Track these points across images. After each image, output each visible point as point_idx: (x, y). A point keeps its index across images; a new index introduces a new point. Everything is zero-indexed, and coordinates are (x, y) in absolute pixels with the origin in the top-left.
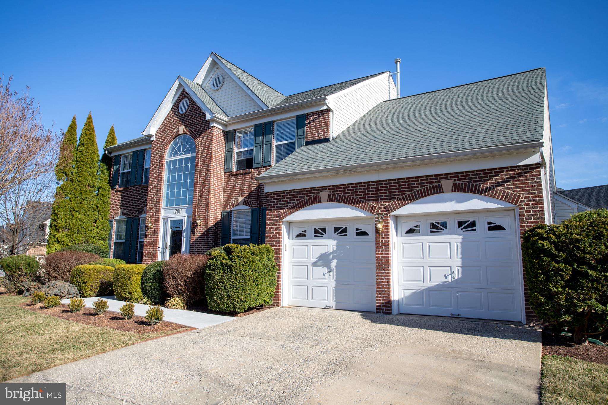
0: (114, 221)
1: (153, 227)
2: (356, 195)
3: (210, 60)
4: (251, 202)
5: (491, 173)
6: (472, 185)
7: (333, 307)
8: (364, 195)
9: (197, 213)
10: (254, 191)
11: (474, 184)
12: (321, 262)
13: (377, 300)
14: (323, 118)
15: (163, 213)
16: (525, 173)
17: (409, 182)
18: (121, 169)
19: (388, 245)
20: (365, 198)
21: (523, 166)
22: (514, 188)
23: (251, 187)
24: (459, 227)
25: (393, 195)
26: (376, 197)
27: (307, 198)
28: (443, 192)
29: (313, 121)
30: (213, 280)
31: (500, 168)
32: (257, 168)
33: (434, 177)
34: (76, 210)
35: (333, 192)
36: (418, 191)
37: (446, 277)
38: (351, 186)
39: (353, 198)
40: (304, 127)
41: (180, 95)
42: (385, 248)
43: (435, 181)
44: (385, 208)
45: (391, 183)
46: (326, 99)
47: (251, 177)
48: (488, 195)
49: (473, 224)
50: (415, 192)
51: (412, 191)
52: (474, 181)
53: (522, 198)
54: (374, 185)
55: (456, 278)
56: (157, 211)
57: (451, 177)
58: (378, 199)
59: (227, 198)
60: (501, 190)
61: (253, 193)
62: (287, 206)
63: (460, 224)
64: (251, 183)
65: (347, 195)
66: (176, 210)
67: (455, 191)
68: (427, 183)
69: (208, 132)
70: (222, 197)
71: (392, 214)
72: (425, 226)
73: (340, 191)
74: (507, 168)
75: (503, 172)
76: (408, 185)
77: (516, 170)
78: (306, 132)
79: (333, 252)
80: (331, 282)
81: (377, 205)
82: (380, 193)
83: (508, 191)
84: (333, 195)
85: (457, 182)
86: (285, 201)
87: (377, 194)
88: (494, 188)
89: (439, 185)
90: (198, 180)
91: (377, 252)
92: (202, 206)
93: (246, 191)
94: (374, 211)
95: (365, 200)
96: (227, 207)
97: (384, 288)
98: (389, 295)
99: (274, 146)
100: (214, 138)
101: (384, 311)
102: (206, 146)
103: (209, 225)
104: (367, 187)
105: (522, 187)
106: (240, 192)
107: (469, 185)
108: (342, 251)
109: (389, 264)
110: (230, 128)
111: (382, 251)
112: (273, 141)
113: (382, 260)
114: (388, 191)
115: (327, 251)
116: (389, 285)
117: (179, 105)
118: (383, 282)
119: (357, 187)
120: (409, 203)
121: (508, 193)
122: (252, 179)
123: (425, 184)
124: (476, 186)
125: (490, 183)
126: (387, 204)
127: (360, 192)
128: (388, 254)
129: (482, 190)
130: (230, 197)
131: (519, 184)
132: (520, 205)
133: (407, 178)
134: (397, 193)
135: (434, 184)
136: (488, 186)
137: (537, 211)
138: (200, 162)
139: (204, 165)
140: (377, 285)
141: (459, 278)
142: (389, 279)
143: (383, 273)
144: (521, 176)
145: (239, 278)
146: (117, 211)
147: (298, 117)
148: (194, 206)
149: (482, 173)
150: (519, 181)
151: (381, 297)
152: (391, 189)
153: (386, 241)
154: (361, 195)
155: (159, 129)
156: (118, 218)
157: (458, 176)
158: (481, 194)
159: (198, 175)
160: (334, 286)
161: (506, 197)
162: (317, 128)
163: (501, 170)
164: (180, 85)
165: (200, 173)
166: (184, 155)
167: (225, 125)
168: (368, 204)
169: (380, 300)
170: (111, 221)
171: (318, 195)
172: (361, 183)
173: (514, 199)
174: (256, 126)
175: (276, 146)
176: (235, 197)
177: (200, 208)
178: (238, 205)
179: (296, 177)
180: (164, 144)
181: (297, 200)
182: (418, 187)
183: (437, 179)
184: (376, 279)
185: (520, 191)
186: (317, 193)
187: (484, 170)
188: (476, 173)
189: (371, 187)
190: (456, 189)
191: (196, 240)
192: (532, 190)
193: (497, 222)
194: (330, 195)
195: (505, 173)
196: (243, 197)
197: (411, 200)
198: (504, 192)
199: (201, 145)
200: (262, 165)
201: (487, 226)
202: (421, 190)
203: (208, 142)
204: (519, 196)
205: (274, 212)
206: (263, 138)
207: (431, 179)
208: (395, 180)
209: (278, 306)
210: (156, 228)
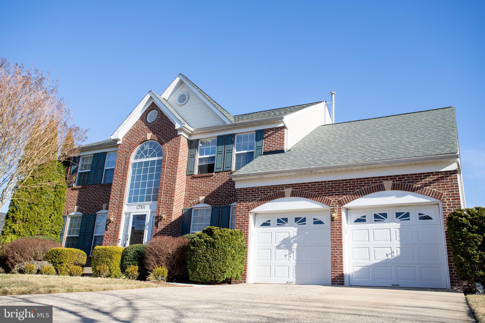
0: (68, 217)
1: (115, 221)
2: (315, 192)
3: (178, 79)
4: (211, 201)
5: (421, 176)
6: (407, 185)
7: (293, 282)
8: (321, 191)
9: (161, 208)
10: (214, 191)
11: (409, 184)
12: (283, 245)
13: (332, 274)
14: (279, 134)
15: (126, 209)
16: (446, 177)
17: (358, 182)
18: (79, 169)
19: (341, 230)
20: (322, 193)
21: (445, 172)
22: (438, 187)
23: (212, 188)
24: (396, 218)
25: (345, 192)
26: (331, 193)
27: (273, 193)
28: (385, 190)
29: (270, 135)
30: (197, 255)
31: (427, 173)
32: (218, 172)
33: (377, 179)
34: (35, 203)
35: (295, 189)
36: (365, 189)
37: (387, 255)
38: (310, 184)
39: (312, 194)
40: (262, 140)
41: (149, 107)
42: (339, 232)
43: (378, 181)
44: (338, 201)
45: (343, 183)
46: (283, 118)
47: (212, 180)
48: (419, 193)
49: (407, 215)
50: (362, 190)
51: (360, 188)
52: (408, 182)
53: (444, 195)
54: (329, 184)
55: (395, 256)
56: (120, 206)
57: (390, 179)
58: (333, 195)
59: (188, 198)
60: (429, 189)
61: (213, 193)
62: (256, 200)
63: (398, 215)
64: (212, 185)
65: (307, 191)
66: (139, 206)
67: (394, 189)
68: (372, 183)
69: (175, 140)
70: (184, 196)
71: (344, 206)
72: (370, 217)
73: (301, 188)
74: (432, 173)
75: (430, 176)
76: (357, 184)
77: (439, 174)
78: (264, 144)
79: (294, 237)
80: (293, 262)
81: (332, 199)
82: (335, 190)
83: (434, 189)
84: (295, 191)
85: (396, 183)
86: (254, 195)
87: (333, 190)
88: (423, 188)
89: (382, 185)
90: (164, 180)
91: (332, 236)
92: (167, 202)
93: (207, 192)
94: (330, 204)
95: (323, 195)
96: (188, 205)
97: (338, 264)
98: (342, 269)
99: (234, 155)
100: (181, 144)
101: (338, 283)
102: (173, 151)
103: (173, 219)
104: (324, 185)
105: (444, 187)
106: (201, 192)
107: (405, 185)
108: (302, 236)
109: (342, 245)
110: (194, 138)
111: (336, 235)
112: (233, 150)
113: (336, 242)
114: (341, 189)
115: (288, 237)
116: (342, 262)
117: (147, 115)
118: (337, 259)
119: (316, 185)
120: (358, 198)
121: (434, 191)
122: (213, 181)
123: (371, 184)
124: (410, 185)
125: (420, 184)
126: (340, 199)
127: (318, 189)
128: (341, 237)
129: (415, 188)
130: (191, 196)
131: (442, 185)
132: (443, 200)
133: (357, 179)
134: (348, 190)
135: (378, 184)
136: (419, 186)
137: (455, 204)
138: (167, 164)
139: (171, 167)
140: (332, 262)
141: (398, 256)
142: (342, 257)
143: (337, 252)
144: (443, 179)
145: (221, 252)
146: (72, 207)
147: (257, 132)
148: (159, 203)
149: (414, 176)
150: (442, 182)
151: (335, 271)
152: (343, 187)
153: (340, 227)
154: (319, 191)
155: (126, 134)
156: (73, 214)
157: (396, 178)
158: (414, 191)
159: (164, 176)
160: (295, 265)
161: (433, 194)
162: (274, 141)
163: (428, 174)
164: (151, 98)
165: (166, 174)
166: (150, 158)
167: (190, 135)
168: (325, 198)
169: (334, 274)
170: (64, 217)
171: (282, 191)
172: (319, 182)
173: (438, 195)
174: (219, 137)
175: (236, 154)
176: (196, 196)
177: (164, 204)
178: (199, 203)
180: (130, 148)
181: (264, 195)
182: (365, 186)
183: (380, 180)
184: (332, 257)
185: (443, 190)
186: (282, 189)
187: (416, 174)
188: (409, 176)
189: (327, 185)
190: (394, 187)
191: (159, 232)
192: (451, 189)
193: (426, 214)
194: (293, 191)
195: (431, 177)
196: (204, 197)
197: (359, 195)
198: (431, 190)
199: (168, 150)
200: (223, 170)
201: (418, 216)
202: (367, 188)
203: (175, 147)
204: (442, 194)
205: (243, 205)
206: (225, 147)
207: (375, 180)
208: (347, 180)
209: (245, 282)
210: (117, 222)
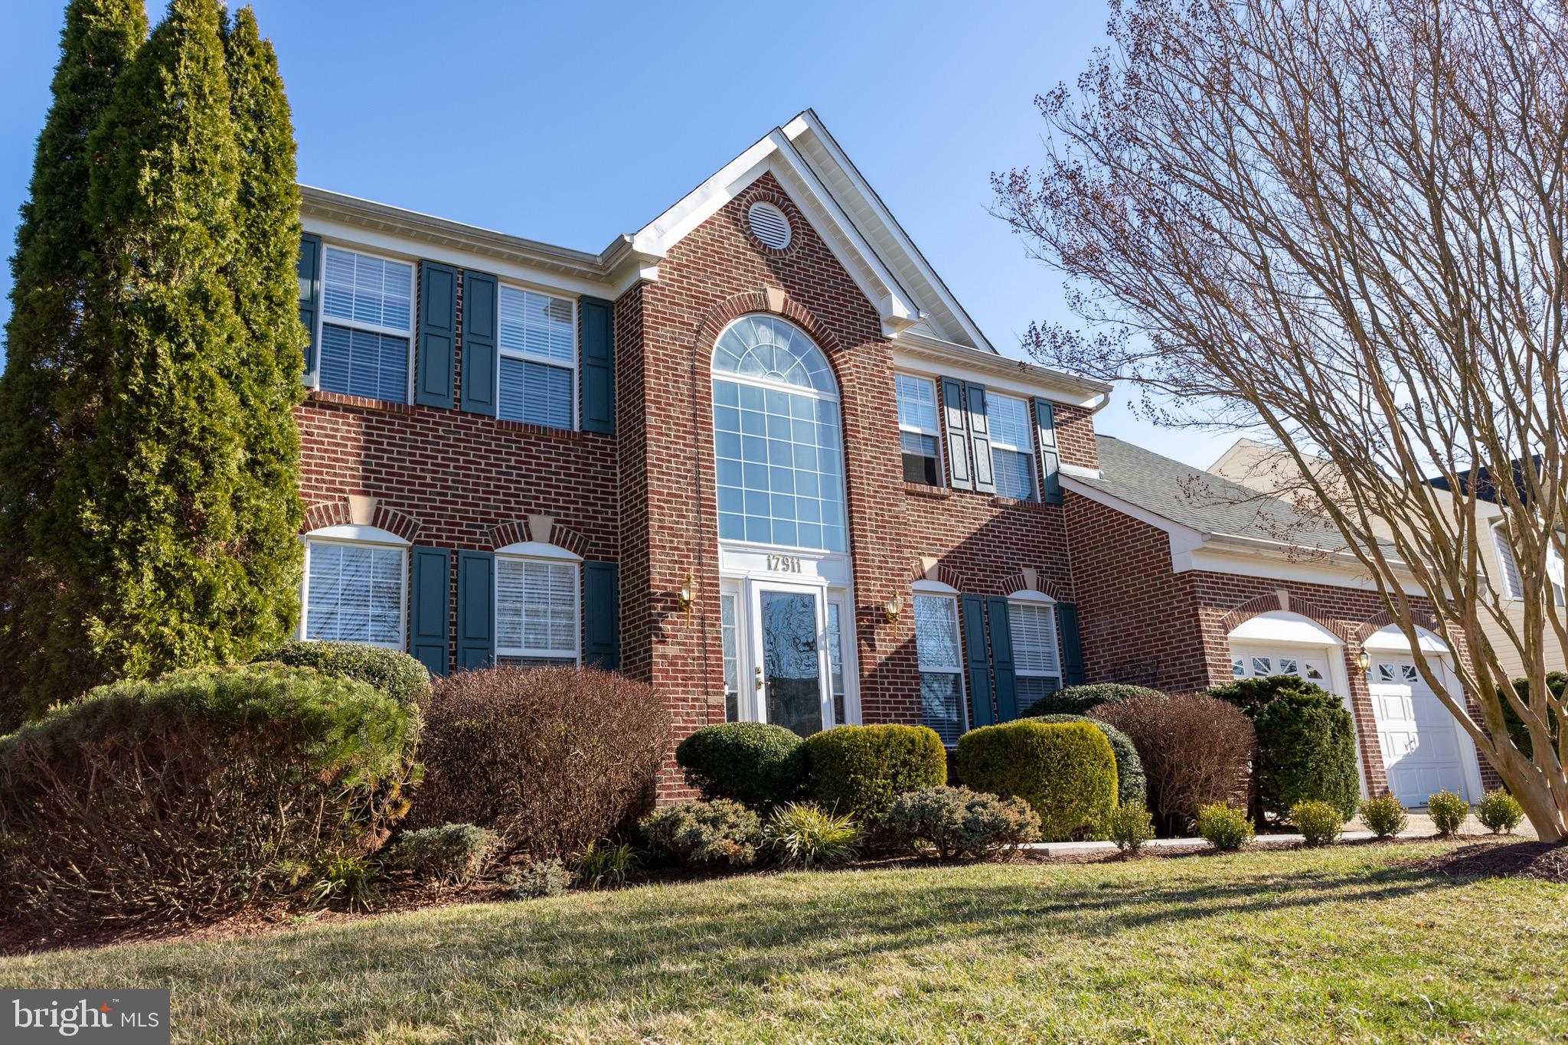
2: (1321, 606)
4: (957, 576)
10: (960, 547)
11: (1425, 615)
13: (1370, 788)
17: (1371, 597)
18: (321, 303)
20: (1332, 612)
24: (1404, 674)
25: (1360, 615)
27: (1261, 597)
29: (1065, 422)
32: (960, 490)
35: (1292, 593)
38: (1312, 588)
39: (1317, 610)
40: (1052, 429)
42: (1368, 700)
44: (1355, 634)
45: (1355, 595)
47: (949, 510)
50: (1380, 616)
51: (1376, 612)
52: (1424, 612)
54: (1336, 593)
58: (1346, 619)
61: (959, 552)
62: (1233, 606)
64: (951, 526)
65: (1310, 603)
66: (778, 558)
69: (878, 350)
71: (1365, 645)
73: (1299, 594)
76: (1371, 602)
81: (1346, 627)
82: (1347, 609)
84: (1293, 599)
87: (1343, 609)
93: (941, 545)
94: (1346, 637)
95: (1332, 616)
102: (875, 386)
104: (1331, 594)
106: (923, 543)
107: (1422, 615)
109: (1374, 725)
111: (1364, 704)
113: (1366, 721)
114: (1354, 608)
116: (1382, 762)
117: (748, 209)
118: (1374, 757)
119: (1319, 591)
120: (1377, 630)
122: (951, 516)
124: (1427, 618)
126: (1357, 628)
127: (1324, 601)
128: (1372, 710)
129: (1432, 624)
133: (1369, 592)
134: (1363, 613)
139: (877, 441)
142: (1380, 752)
147: (1039, 402)
152: (1356, 605)
154: (1326, 607)
155: (672, 251)
156: (343, 532)
157: (1411, 602)
162: (1075, 441)
164: (772, 156)
165: (866, 461)
166: (788, 384)
168: (1336, 624)
169: (1375, 788)
171: (1274, 593)
172: (1323, 586)
174: (945, 381)
176: (912, 553)
178: (923, 577)
179: (1265, 553)
182: (1381, 608)
186: (1271, 590)
187: (1422, 597)
188: (1423, 600)
189: (1335, 596)
191: (880, 665)
194: (1289, 598)
196: (934, 561)
197: (1378, 625)
199: (858, 377)
200: (975, 488)
202: (1384, 613)
203: (879, 376)
205: (1213, 615)
206: (968, 418)
210: (705, 611)
